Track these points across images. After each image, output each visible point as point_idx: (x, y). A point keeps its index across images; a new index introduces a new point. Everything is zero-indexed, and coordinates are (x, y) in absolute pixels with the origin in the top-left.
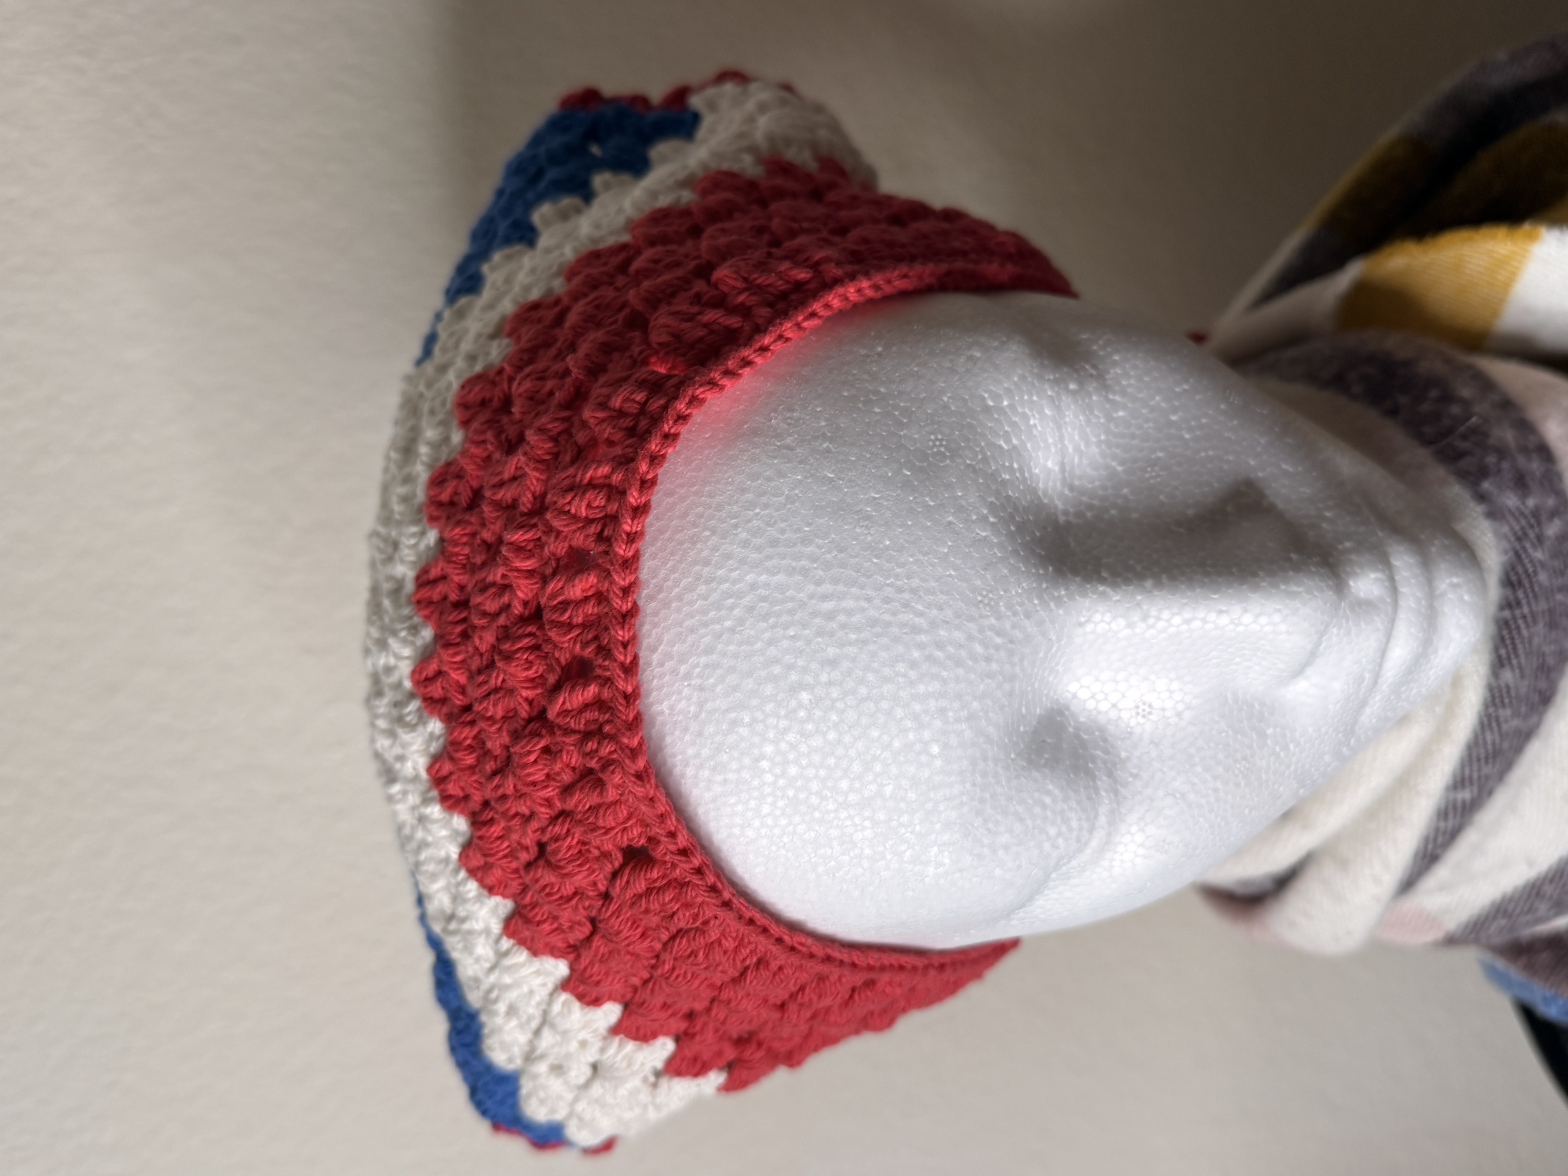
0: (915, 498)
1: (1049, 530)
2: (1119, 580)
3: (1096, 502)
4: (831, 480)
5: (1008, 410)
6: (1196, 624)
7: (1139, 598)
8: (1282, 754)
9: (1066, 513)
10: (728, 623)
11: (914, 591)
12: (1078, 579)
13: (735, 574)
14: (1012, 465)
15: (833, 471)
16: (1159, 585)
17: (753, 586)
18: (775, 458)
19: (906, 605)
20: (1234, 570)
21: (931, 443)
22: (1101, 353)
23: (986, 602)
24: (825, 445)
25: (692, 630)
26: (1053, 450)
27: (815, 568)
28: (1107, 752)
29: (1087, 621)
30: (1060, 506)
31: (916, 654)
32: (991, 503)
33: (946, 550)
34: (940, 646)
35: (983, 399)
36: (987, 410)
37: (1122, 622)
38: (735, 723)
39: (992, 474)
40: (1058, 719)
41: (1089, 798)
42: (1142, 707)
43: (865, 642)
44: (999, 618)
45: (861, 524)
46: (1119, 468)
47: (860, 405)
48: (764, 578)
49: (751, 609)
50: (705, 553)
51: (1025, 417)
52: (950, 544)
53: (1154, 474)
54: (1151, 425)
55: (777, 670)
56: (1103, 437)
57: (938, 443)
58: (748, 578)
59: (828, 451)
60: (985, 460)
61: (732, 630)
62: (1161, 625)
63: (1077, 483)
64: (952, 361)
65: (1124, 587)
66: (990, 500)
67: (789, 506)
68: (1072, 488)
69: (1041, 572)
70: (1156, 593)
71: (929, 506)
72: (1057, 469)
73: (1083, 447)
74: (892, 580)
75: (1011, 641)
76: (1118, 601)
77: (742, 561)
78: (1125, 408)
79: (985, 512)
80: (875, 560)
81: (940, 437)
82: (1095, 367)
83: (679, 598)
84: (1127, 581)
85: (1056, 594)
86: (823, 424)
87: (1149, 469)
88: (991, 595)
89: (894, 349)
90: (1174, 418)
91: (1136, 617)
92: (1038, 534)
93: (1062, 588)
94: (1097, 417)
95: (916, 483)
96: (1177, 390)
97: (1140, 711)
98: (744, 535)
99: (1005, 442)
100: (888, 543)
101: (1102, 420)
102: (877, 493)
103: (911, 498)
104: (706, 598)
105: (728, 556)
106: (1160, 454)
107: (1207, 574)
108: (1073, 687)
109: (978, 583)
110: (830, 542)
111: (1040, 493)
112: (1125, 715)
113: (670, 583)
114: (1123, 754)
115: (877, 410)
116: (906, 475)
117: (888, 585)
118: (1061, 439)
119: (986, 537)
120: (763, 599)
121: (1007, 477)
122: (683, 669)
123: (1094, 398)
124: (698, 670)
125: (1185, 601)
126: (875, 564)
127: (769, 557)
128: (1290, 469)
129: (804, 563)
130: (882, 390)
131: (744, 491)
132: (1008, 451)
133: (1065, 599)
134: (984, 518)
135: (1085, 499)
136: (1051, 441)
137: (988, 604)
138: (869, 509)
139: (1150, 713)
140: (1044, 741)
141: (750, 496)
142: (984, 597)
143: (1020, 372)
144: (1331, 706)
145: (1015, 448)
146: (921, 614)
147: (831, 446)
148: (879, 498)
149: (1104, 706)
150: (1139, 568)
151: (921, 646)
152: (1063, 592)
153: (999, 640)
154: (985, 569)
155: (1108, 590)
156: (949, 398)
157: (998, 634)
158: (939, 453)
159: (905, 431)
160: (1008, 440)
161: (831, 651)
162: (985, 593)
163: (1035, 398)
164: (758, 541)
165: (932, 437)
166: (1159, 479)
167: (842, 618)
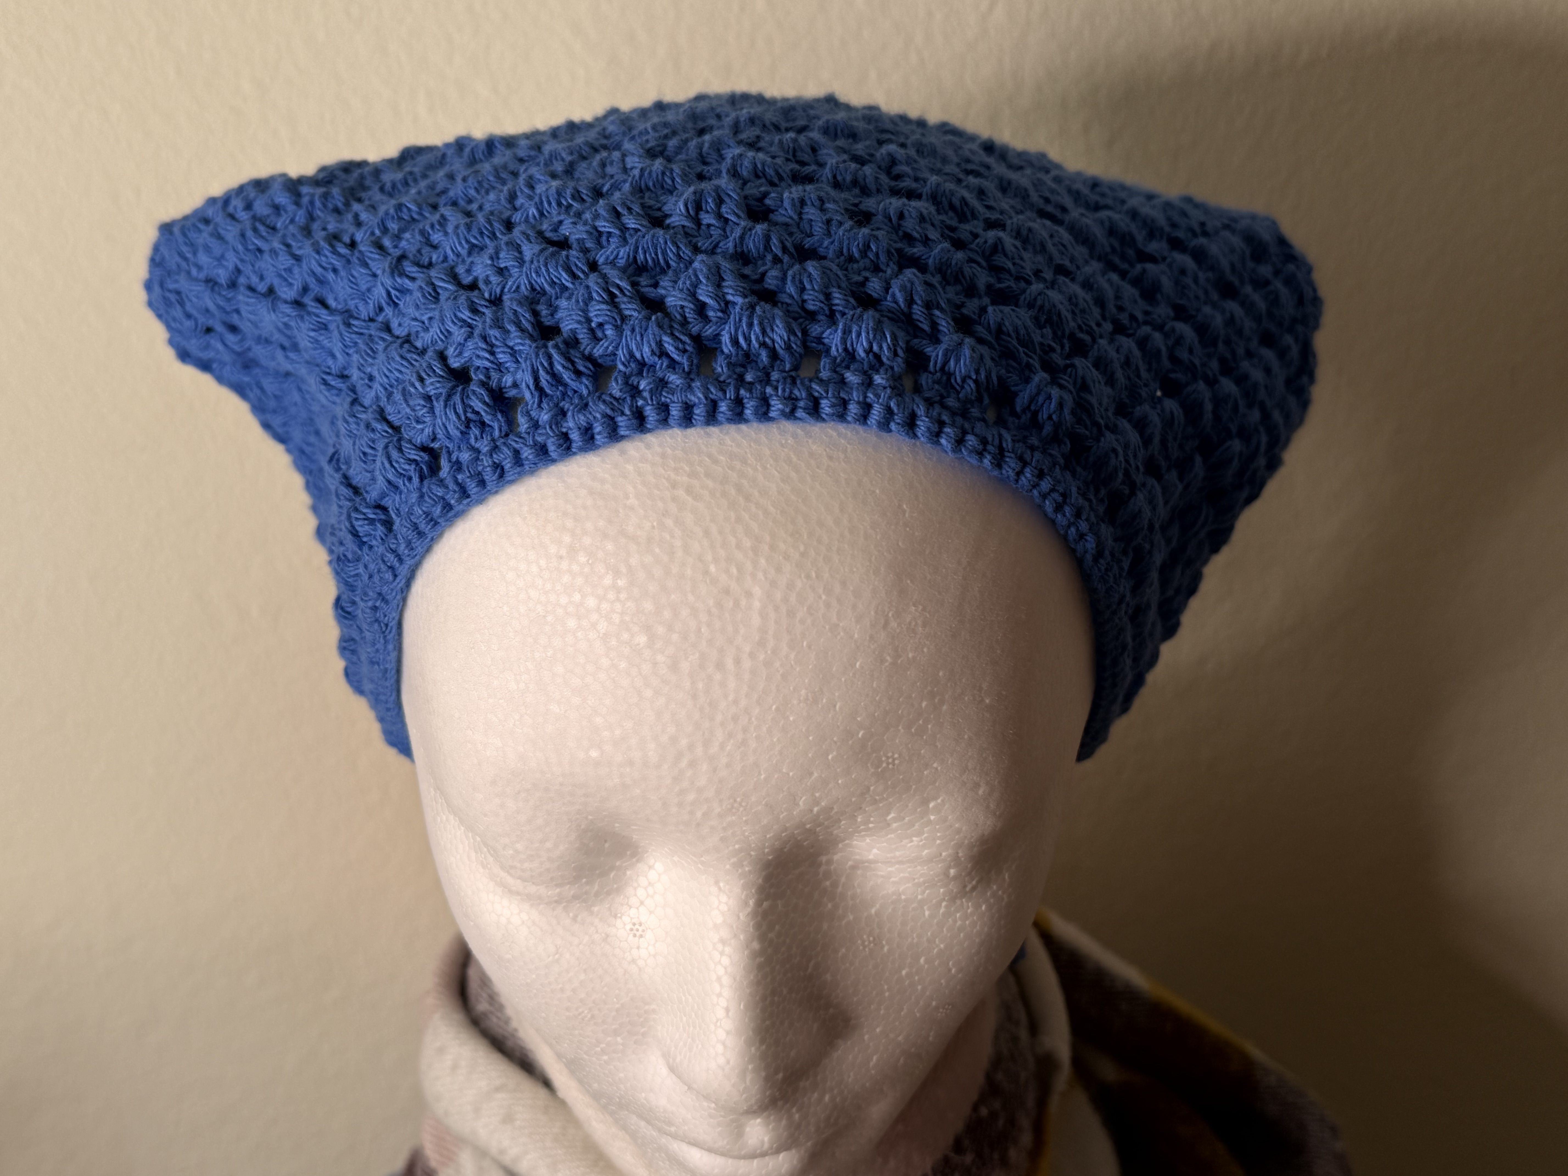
0: (835, 742)
1: (811, 851)
2: (759, 918)
3: (840, 889)
4: (853, 665)
5: (925, 819)
6: (717, 989)
7: (742, 937)
8: (598, 1049)
9: (829, 862)
10: (712, 568)
11: (744, 742)
12: (760, 881)
13: (760, 575)
14: (872, 823)
15: (862, 667)
16: (754, 955)
17: (749, 594)
18: (876, 612)
19: (730, 735)
20: (768, 1023)
21: (890, 754)
22: (989, 894)
23: (736, 805)
24: (888, 658)
25: (707, 533)
26: (888, 855)
27: (766, 652)
28: (597, 895)
29: (720, 889)
30: (836, 857)
31: (684, 742)
32: (832, 808)
33: (784, 770)
34: (692, 764)
35: (935, 799)
36: (925, 802)
37: (719, 920)
38: (617, 573)
39: (861, 808)
40: (628, 853)
41: (552, 879)
42: (641, 929)
43: (694, 697)
44: (720, 816)
45: (809, 694)
46: (873, 911)
47: (929, 688)
48: (757, 604)
49: (727, 592)
50: (782, 546)
51: (919, 834)
52: (791, 774)
53: (866, 943)
54: (915, 941)
55: (667, 614)
56: (903, 897)
57: (890, 760)
58: (757, 588)
59: (883, 661)
60: (875, 802)
61: (706, 572)
62: (716, 955)
63: (859, 872)
64: (975, 769)
65: (752, 924)
66: (835, 807)
67: (827, 627)
68: (854, 868)
69: (766, 850)
70: (746, 952)
71: (828, 755)
72: (871, 857)
73: (893, 879)
74: (755, 723)
75: (698, 825)
76: (739, 918)
77: (773, 583)
78: (932, 916)
79: (823, 804)
80: (774, 707)
81: (897, 762)
82: (974, 889)
83: (739, 519)
84: (758, 926)
85: (745, 863)
86: (910, 655)
87: (871, 939)
88: (741, 809)
89: (988, 715)
90: (922, 960)
91: (725, 933)
92: (805, 844)
93: (750, 868)
94: (923, 892)
95: (850, 742)
96: (951, 963)
97: (637, 926)
98: (799, 584)
99: (893, 818)
100: (791, 719)
101: (920, 897)
102: (840, 708)
103: (835, 739)
104: (738, 546)
105: (779, 570)
106: (886, 949)
107: (764, 998)
108: (659, 866)
109: (753, 799)
110: (792, 666)
111: (847, 842)
112: (633, 912)
113: (754, 509)
114: (596, 909)
115: (924, 704)
116: (858, 733)
117: (750, 719)
118: (901, 862)
119: (798, 805)
120: (737, 603)
121: (859, 820)
122: (669, 522)
123: (942, 890)
124: (668, 537)
125: (738, 978)
126: (771, 708)
127: (776, 609)
128: (871, 1064)
129: (771, 644)
130: (945, 708)
131: (844, 584)
132: (886, 820)
133: (740, 871)
134: (817, 802)
135: (843, 880)
136: (898, 854)
137: (733, 807)
138: (824, 701)
139: (635, 936)
140: (606, 841)
141: (838, 588)
142: (740, 804)
143: (964, 829)
144: (643, 1095)
145: (889, 825)
146: (722, 746)
147: (887, 664)
148: (835, 710)
149: (641, 892)
150: (771, 935)
151: (691, 747)
152: (747, 869)
153: (699, 814)
154: (767, 805)
155: (749, 910)
156: (936, 769)
157: (705, 815)
158: (881, 762)
159: (902, 731)
160: (895, 820)
161: (685, 666)
162: (744, 804)
163: (938, 842)
164: (793, 598)
165: (896, 756)
166: (861, 948)
167: (718, 677)
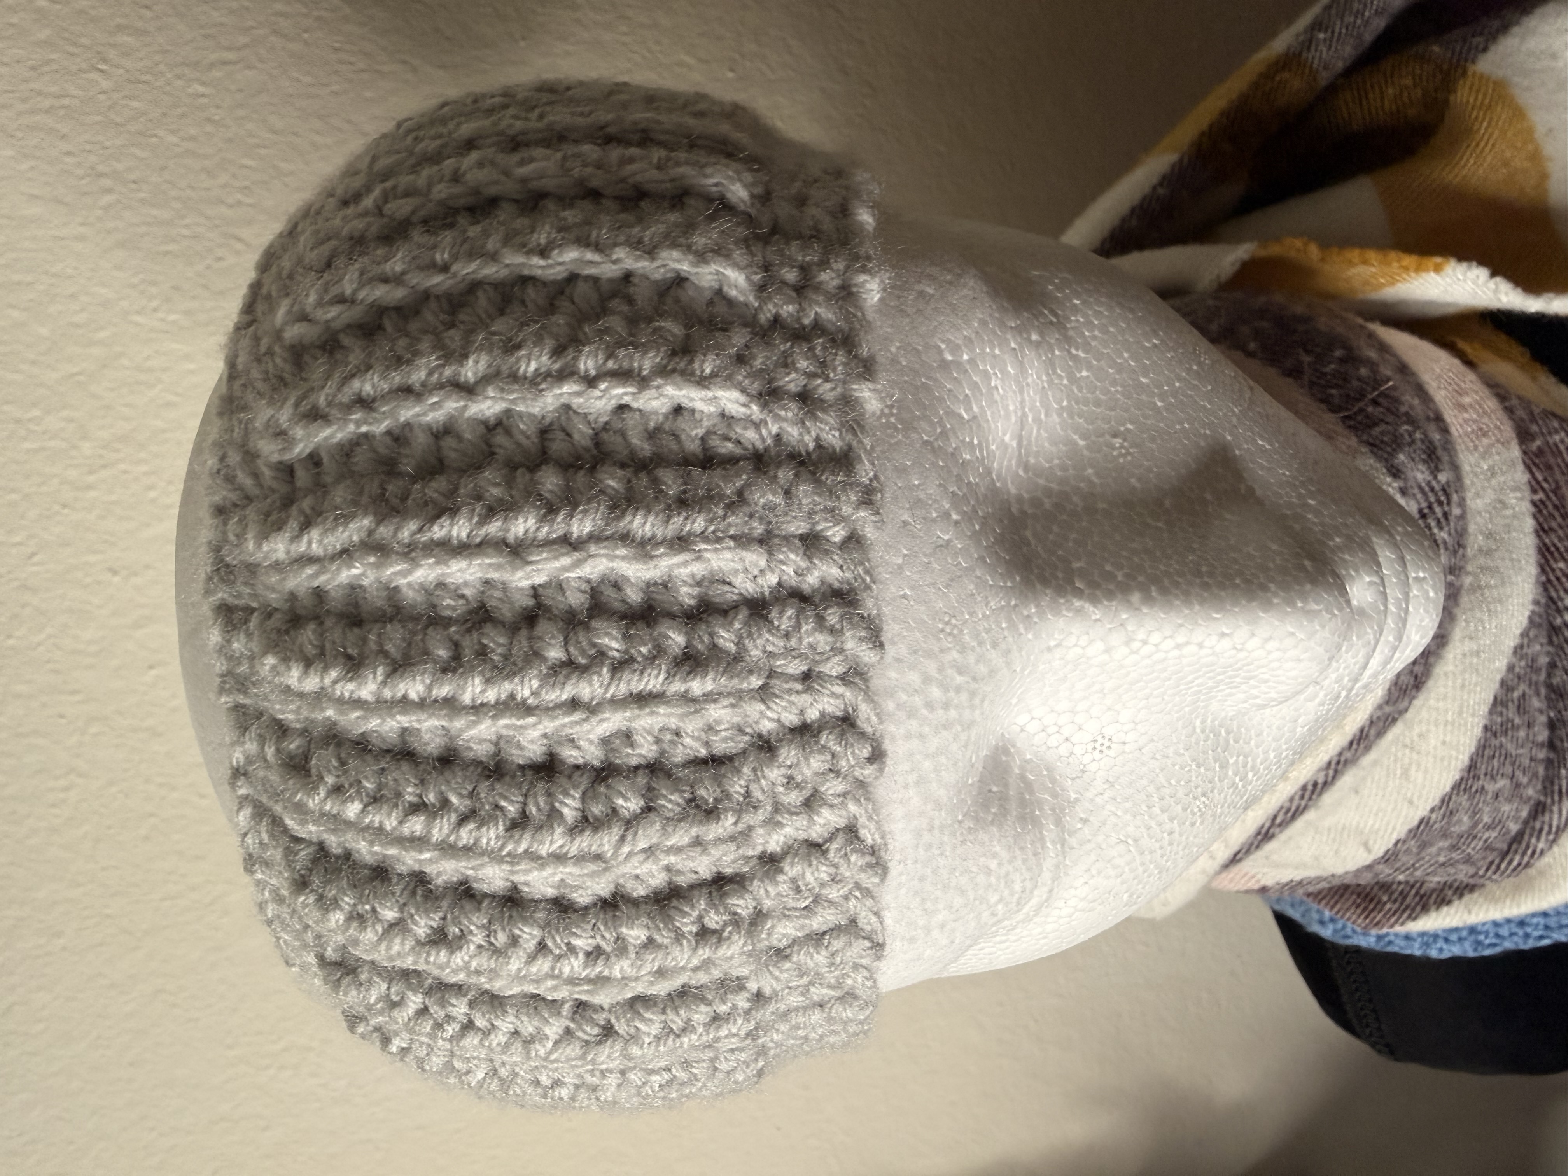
5: (967, 367)
7: (1125, 616)
9: (1021, 500)
12: (1049, 592)
14: (972, 440)
26: (1013, 420)
28: (1055, 795)
29: (1058, 646)
30: (1014, 490)
32: (953, 494)
33: (900, 562)
35: (940, 351)
36: (944, 366)
37: (1100, 645)
39: (952, 454)
40: (1004, 758)
42: (1100, 741)
46: (1082, 443)
51: (986, 376)
52: (905, 552)
53: (1123, 451)
54: (1120, 389)
60: (944, 434)
62: (1147, 649)
63: (1032, 460)
68: (1027, 468)
70: (1146, 611)
72: (1015, 444)
78: (1089, 366)
84: (1110, 594)
88: (954, 621)
91: (1117, 639)
93: (1032, 605)
94: (1060, 377)
97: (1098, 745)
99: (965, 410)
101: (1065, 382)
106: (1131, 426)
107: (1207, 587)
108: (1022, 720)
109: (940, 605)
111: (995, 475)
112: (1078, 750)
114: (1073, 796)
118: (1022, 404)
119: (948, 541)
121: (968, 457)
123: (1057, 352)
125: (1181, 622)
132: (968, 421)
133: (1035, 619)
134: (945, 516)
136: (1012, 408)
137: (950, 633)
139: (1109, 748)
140: (990, 791)
142: (947, 623)
145: (975, 416)
149: (1054, 741)
152: (1033, 610)
154: (948, 586)
155: (1086, 606)
160: (967, 408)
162: (947, 619)
163: (997, 351)
166: (1129, 458)
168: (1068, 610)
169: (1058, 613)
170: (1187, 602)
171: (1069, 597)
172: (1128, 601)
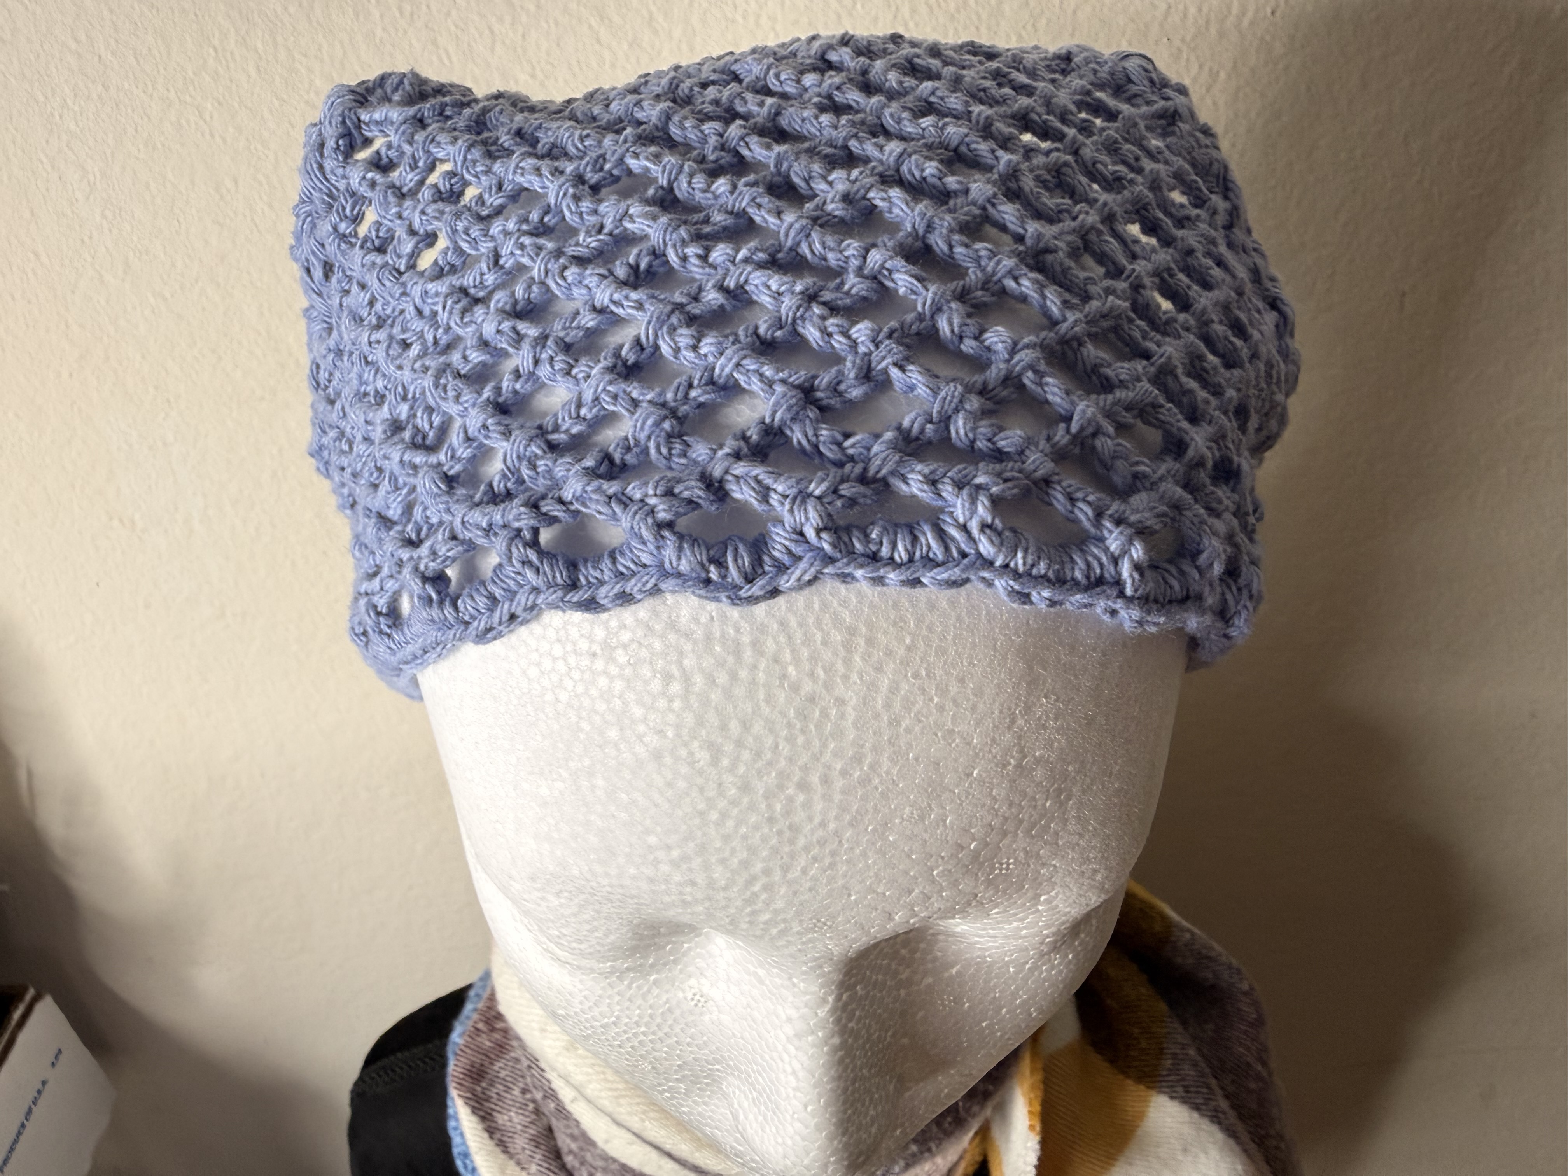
4: (969, 775)
7: (820, 1033)
12: (841, 977)
14: (971, 917)
15: (980, 775)
16: (834, 1050)
21: (1004, 861)
23: (818, 924)
26: (980, 931)
28: (652, 966)
32: (931, 917)
33: (880, 891)
36: (1036, 897)
41: (604, 956)
44: (800, 933)
45: (915, 812)
46: (955, 971)
47: (1056, 786)
51: (1022, 919)
52: (888, 893)
56: (989, 959)
57: (1004, 866)
59: (1005, 765)
60: (981, 904)
71: (933, 871)
79: (921, 915)
80: (870, 828)
87: (952, 998)
88: (826, 928)
90: (1004, 1012)
95: (960, 856)
97: (698, 997)
100: (891, 839)
102: (951, 822)
103: (943, 855)
109: (841, 918)
110: (894, 781)
114: (651, 978)
115: (1049, 803)
116: (970, 846)
118: (992, 937)
119: (893, 920)
130: (1071, 803)
132: (987, 913)
133: (819, 972)
134: (915, 915)
136: (992, 931)
137: (815, 926)
138: (932, 817)
147: (1010, 768)
148: (945, 825)
149: (700, 964)
152: (826, 970)
156: (1055, 865)
157: (781, 932)
158: (993, 870)
159: (1021, 834)
160: (998, 913)
162: (828, 923)
165: (1012, 861)
168: (825, 993)
169: (822, 986)
170: (833, 1079)
171: (836, 992)
172: (832, 1036)
